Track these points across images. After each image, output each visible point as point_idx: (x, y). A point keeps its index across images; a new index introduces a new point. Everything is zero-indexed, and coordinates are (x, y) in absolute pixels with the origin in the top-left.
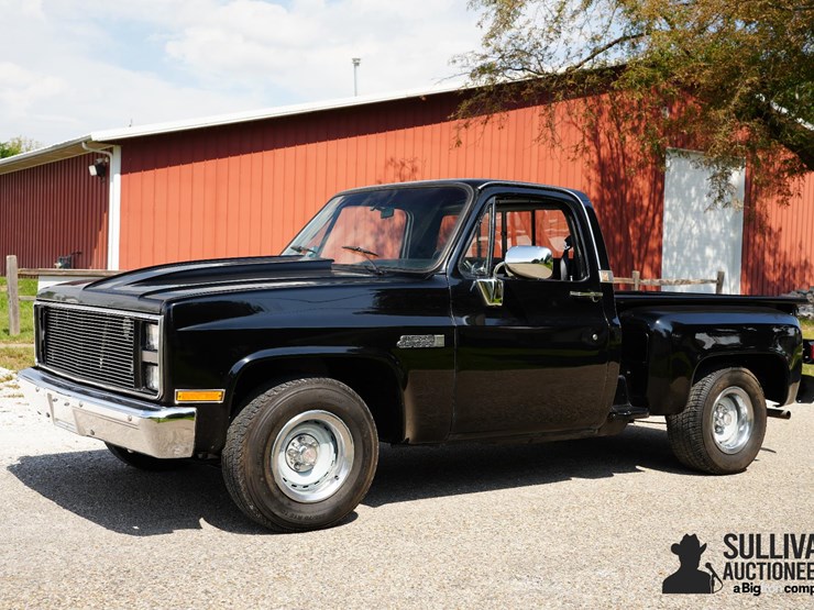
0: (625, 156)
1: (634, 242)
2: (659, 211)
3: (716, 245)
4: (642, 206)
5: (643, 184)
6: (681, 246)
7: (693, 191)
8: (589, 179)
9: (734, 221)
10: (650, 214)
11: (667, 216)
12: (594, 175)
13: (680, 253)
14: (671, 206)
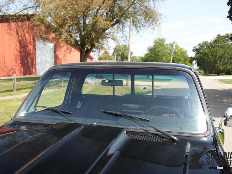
0: (26, 40)
1: (30, 63)
2: (35, 54)
3: (49, 63)
4: (31, 53)
5: (31, 47)
6: (41, 63)
7: (43, 49)
8: (17, 45)
9: (52, 56)
10: (33, 55)
11: (37, 55)
12: (18, 44)
13: (41, 65)
14: (38, 53)
